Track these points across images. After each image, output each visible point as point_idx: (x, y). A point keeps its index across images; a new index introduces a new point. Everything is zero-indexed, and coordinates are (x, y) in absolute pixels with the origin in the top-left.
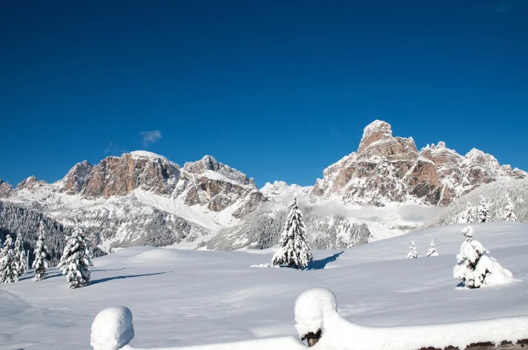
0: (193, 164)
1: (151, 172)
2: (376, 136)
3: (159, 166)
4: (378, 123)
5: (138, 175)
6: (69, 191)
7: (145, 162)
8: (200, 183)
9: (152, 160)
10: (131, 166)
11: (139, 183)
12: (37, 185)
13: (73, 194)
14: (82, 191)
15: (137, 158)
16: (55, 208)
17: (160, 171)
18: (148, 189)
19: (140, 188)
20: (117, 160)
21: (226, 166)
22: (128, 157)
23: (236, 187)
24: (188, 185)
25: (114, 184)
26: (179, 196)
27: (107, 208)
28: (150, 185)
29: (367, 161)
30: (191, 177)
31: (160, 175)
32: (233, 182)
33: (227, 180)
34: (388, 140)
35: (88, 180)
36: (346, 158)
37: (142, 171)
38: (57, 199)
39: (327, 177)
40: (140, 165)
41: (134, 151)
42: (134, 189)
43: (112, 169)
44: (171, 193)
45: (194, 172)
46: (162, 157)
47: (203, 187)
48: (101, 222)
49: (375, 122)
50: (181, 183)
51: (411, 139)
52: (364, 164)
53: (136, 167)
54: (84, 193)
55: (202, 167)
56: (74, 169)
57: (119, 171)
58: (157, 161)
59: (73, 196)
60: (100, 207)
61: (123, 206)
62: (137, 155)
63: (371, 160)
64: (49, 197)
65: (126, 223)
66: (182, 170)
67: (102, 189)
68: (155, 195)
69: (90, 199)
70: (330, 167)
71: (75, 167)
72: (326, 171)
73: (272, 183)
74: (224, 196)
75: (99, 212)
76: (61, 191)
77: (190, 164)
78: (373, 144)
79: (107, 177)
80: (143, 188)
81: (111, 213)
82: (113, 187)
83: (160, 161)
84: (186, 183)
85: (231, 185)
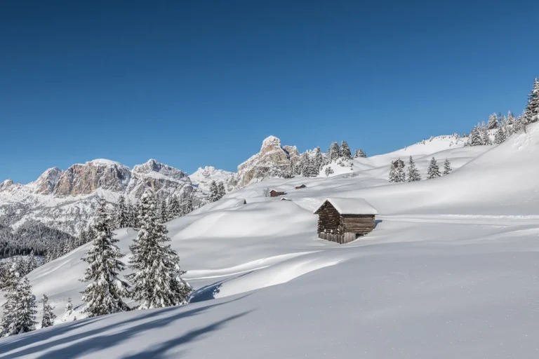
0: (141, 166)
1: (110, 176)
2: (270, 147)
3: (115, 171)
4: (271, 138)
5: (99, 178)
6: (44, 192)
7: (104, 168)
8: (147, 181)
9: (109, 167)
10: (94, 172)
11: (100, 184)
12: (16, 188)
13: (47, 194)
14: (55, 192)
15: (98, 165)
16: (34, 207)
17: (116, 174)
18: (107, 188)
19: (101, 188)
20: (81, 166)
21: (166, 166)
22: (90, 165)
23: (173, 183)
24: (138, 183)
25: (80, 186)
26: (131, 192)
27: (77, 205)
28: (108, 185)
29: (263, 166)
30: (140, 176)
31: (117, 177)
32: (171, 179)
33: (166, 178)
34: (278, 150)
35: (59, 183)
36: (254, 157)
37: (102, 175)
38: (35, 198)
39: (240, 172)
40: (100, 170)
41: (95, 159)
42: (96, 188)
43: (78, 173)
44: (125, 189)
45: (142, 172)
46: (116, 163)
47: (149, 184)
48: (74, 217)
49: (269, 137)
50: (132, 181)
51: (295, 148)
52: (261, 168)
53: (98, 172)
54: (56, 193)
55: (148, 169)
56: (46, 174)
57: (84, 176)
58: (113, 167)
59: (47, 196)
60: (72, 205)
61: (90, 204)
62: (98, 162)
63: (266, 165)
64: (28, 197)
65: (94, 217)
66: (132, 171)
67: (71, 189)
68: (112, 193)
69: (62, 197)
70: (242, 164)
71: (47, 172)
72: (239, 166)
73: (203, 168)
74: (165, 190)
75: (72, 209)
76: (37, 192)
77: (139, 166)
78: (268, 153)
79: (74, 180)
80: (103, 188)
81: (81, 210)
82: (80, 187)
83: (116, 167)
84: (136, 182)
85: (170, 182)
